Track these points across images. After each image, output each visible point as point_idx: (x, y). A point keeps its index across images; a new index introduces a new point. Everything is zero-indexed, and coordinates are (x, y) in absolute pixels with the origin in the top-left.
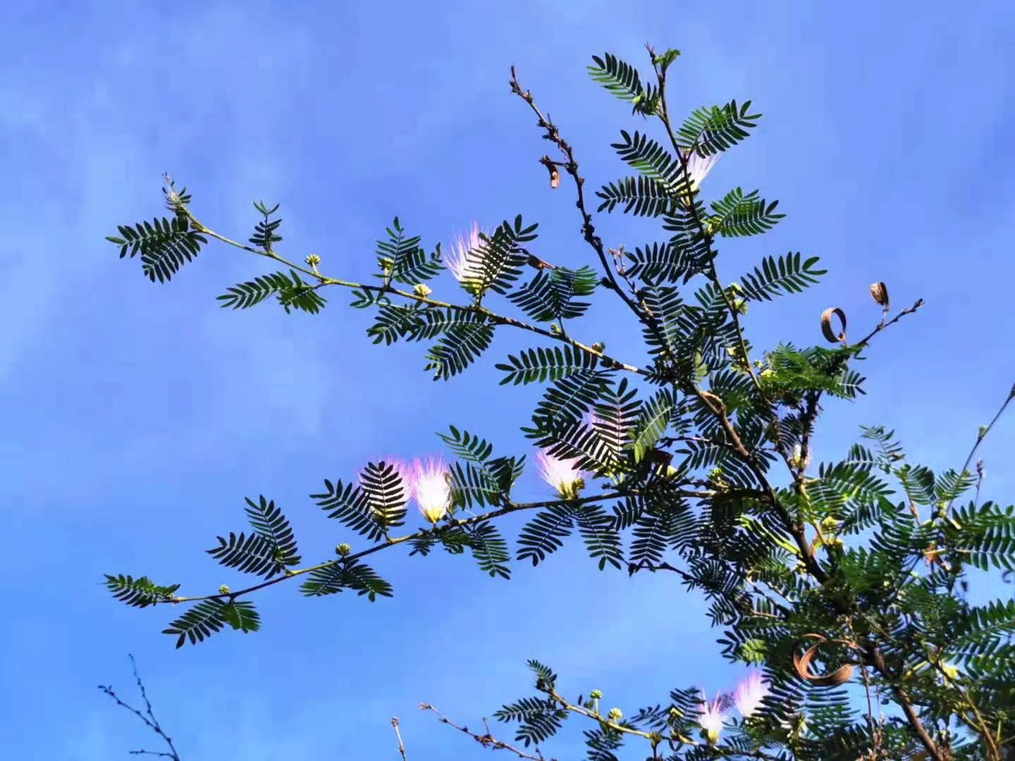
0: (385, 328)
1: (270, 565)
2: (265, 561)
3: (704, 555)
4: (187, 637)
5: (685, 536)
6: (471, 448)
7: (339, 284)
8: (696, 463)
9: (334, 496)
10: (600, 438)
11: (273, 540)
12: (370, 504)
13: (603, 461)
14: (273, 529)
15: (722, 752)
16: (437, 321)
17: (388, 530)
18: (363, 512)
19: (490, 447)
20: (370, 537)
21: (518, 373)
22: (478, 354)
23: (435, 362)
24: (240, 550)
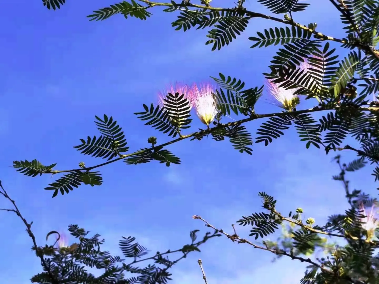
0: (184, 22)
1: (111, 152)
2: (107, 151)
3: (371, 138)
4: (59, 191)
5: (359, 129)
6: (232, 84)
7: (160, 5)
8: (370, 91)
9: (149, 113)
10: (311, 76)
11: (112, 138)
12: (170, 116)
13: (313, 90)
14: (112, 132)
15: (375, 244)
16: (215, 17)
17: (180, 131)
18: (165, 121)
19: (243, 83)
20: (170, 135)
21: (262, 42)
22: (239, 34)
23: (212, 39)
24: (93, 145)
